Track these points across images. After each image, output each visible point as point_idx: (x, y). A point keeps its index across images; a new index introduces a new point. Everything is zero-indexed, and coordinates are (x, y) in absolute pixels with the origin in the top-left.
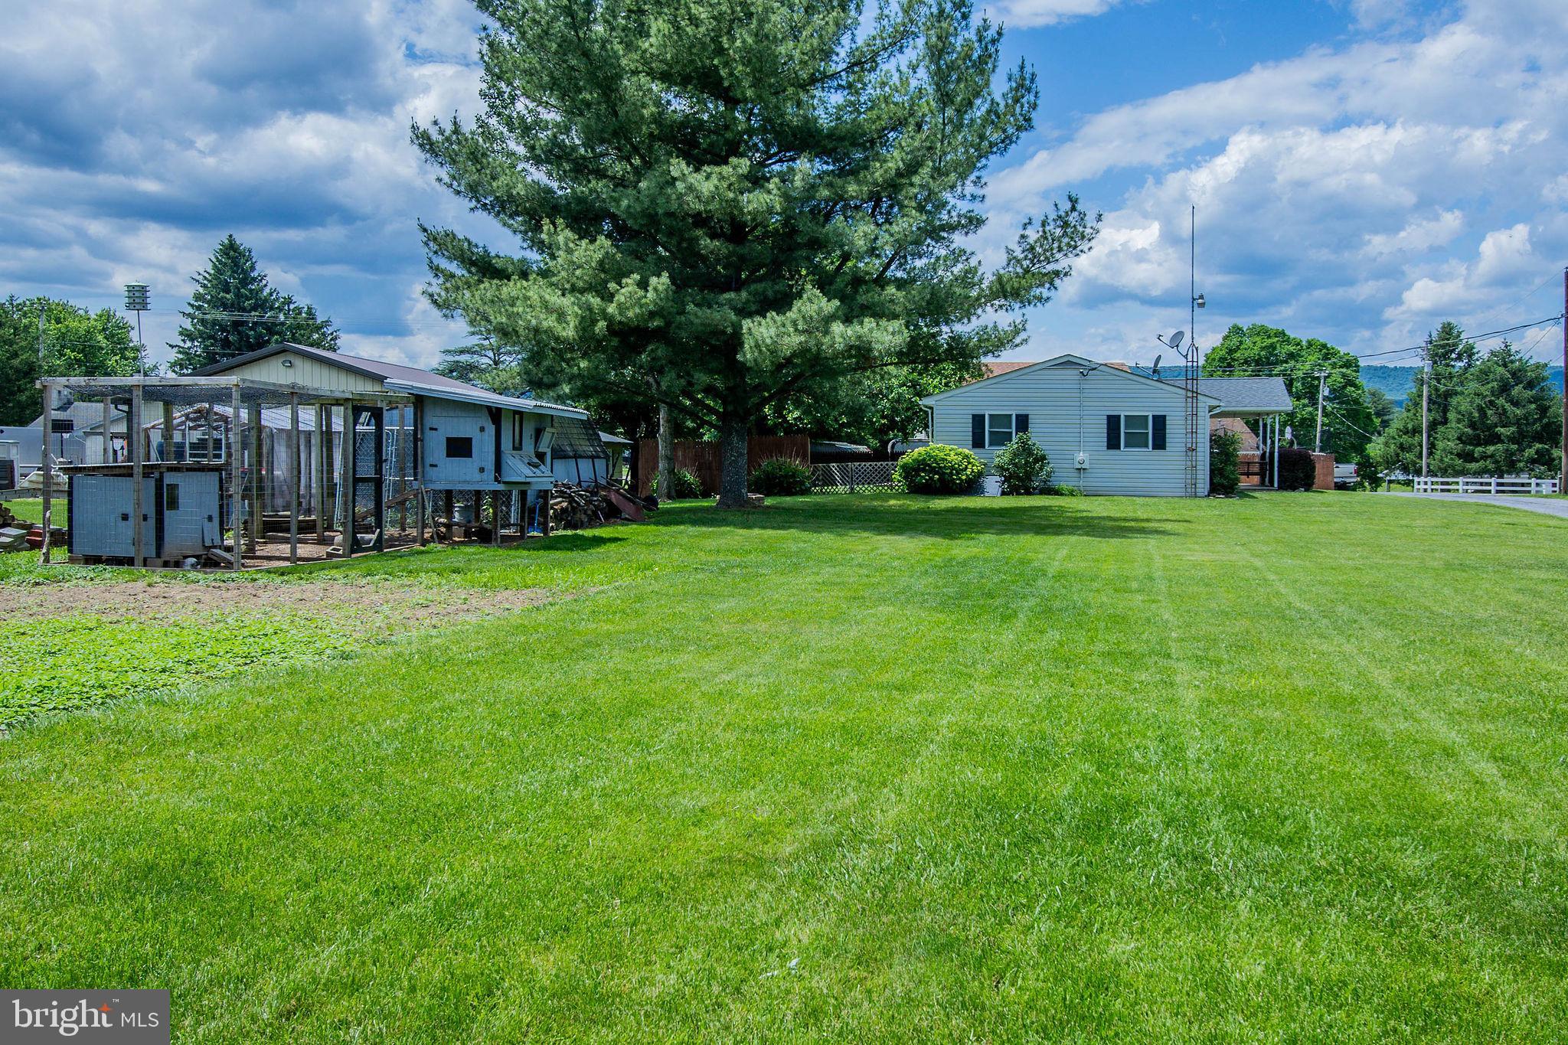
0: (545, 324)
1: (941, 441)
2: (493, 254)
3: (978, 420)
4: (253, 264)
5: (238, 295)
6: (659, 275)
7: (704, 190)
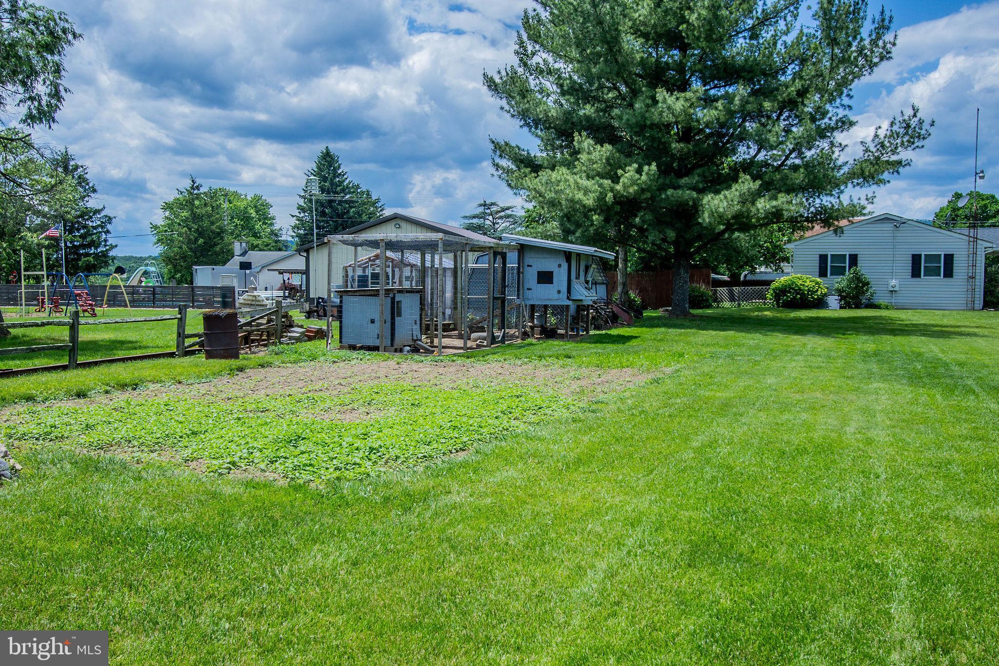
0: (577, 197)
1: (799, 272)
2: (532, 155)
3: (823, 258)
4: (339, 165)
5: (332, 183)
6: (649, 164)
7: (678, 108)
